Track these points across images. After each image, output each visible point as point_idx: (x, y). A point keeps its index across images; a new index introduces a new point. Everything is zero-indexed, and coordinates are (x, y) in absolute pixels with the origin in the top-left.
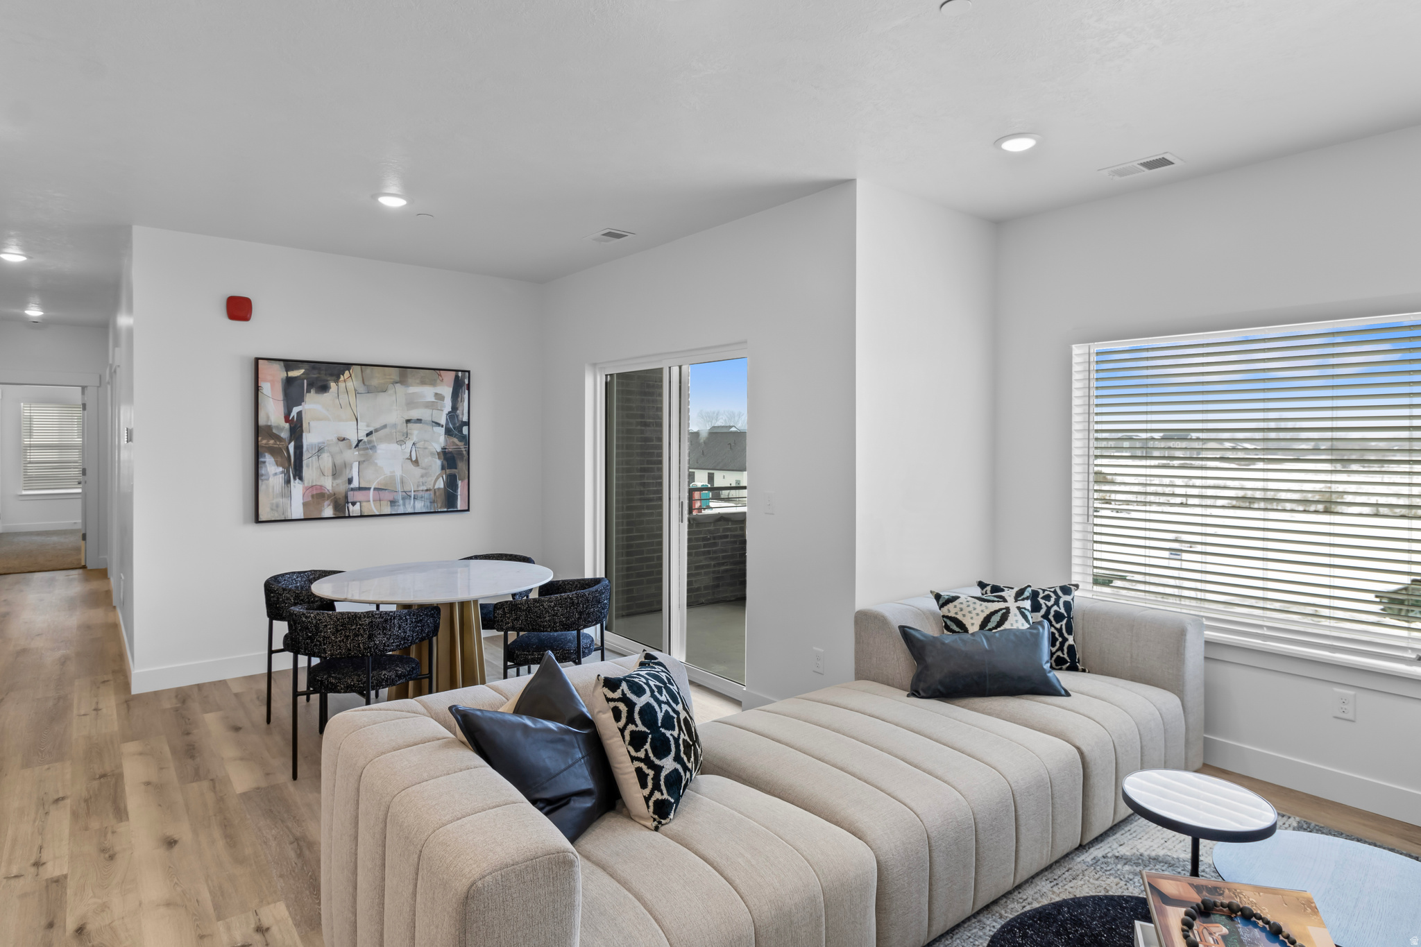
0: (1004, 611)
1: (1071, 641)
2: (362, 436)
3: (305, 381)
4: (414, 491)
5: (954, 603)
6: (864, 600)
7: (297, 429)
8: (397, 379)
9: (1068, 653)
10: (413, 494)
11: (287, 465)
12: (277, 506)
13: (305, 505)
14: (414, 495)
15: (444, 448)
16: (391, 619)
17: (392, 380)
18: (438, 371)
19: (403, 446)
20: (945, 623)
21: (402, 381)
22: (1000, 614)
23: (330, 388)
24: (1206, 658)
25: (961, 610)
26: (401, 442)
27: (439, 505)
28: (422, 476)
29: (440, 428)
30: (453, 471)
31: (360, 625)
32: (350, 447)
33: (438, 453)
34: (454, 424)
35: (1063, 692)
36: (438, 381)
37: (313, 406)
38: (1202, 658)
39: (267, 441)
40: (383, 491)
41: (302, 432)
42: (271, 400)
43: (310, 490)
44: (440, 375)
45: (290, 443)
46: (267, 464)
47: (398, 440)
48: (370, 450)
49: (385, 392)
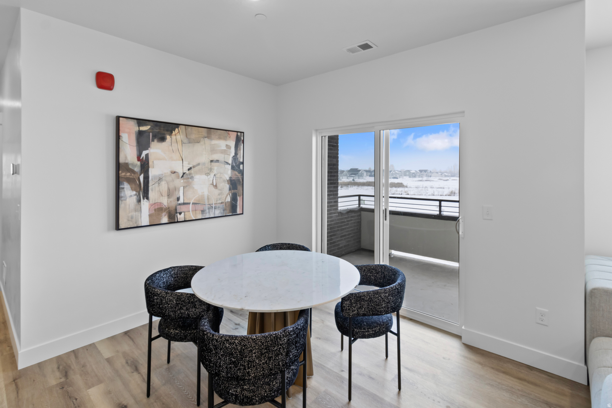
2: (186, 170)
3: (151, 134)
4: (215, 204)
7: (145, 166)
8: (206, 135)
10: (214, 206)
11: (138, 190)
12: (132, 218)
13: (150, 216)
14: (215, 206)
15: (230, 178)
17: (203, 136)
18: (228, 132)
19: (209, 177)
21: (209, 137)
23: (166, 139)
26: (208, 174)
27: (228, 211)
28: (219, 195)
29: (229, 165)
30: (235, 191)
32: (178, 177)
33: (228, 181)
34: (236, 163)
36: (228, 137)
37: (156, 150)
39: (126, 174)
40: (198, 205)
41: (148, 167)
42: (128, 145)
43: (154, 206)
44: (229, 134)
45: (140, 175)
46: (125, 189)
47: (206, 173)
48: (190, 179)
49: (199, 143)
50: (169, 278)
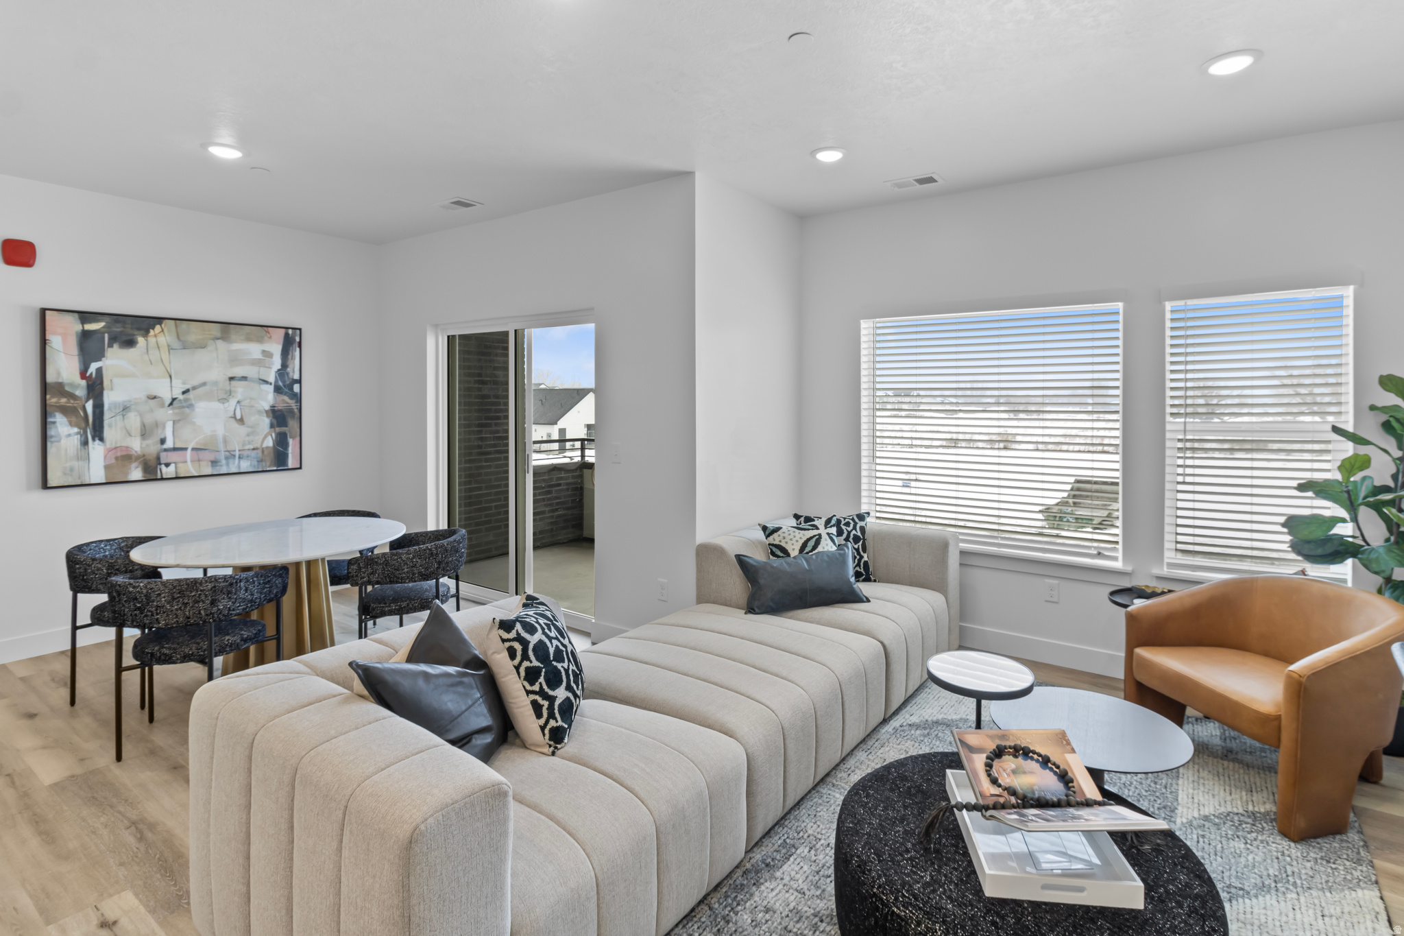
0: (817, 537)
1: (865, 558)
2: (177, 393)
3: (106, 335)
4: (239, 450)
5: (779, 533)
6: (703, 535)
7: (95, 387)
8: (219, 335)
9: (864, 568)
10: (237, 454)
11: (83, 425)
12: (72, 470)
13: (107, 467)
14: (239, 455)
15: (273, 407)
16: (236, 582)
17: (212, 336)
18: (265, 328)
19: (226, 405)
20: (771, 550)
21: (224, 337)
22: (814, 539)
23: (137, 343)
24: (961, 564)
25: (784, 538)
26: (223, 400)
27: (268, 464)
28: (248, 435)
29: (269, 386)
30: (283, 429)
31: (201, 591)
32: (162, 405)
33: (267, 412)
34: (284, 382)
35: (865, 599)
36: (266, 338)
37: (114, 361)
38: (958, 564)
39: (59, 399)
40: (203, 451)
41: (102, 389)
42: (63, 354)
43: (113, 451)
44: (268, 332)
45: (87, 401)
46: (58, 424)
47: (220, 398)
48: (187, 409)
49: (204, 348)
50: (115, 552)
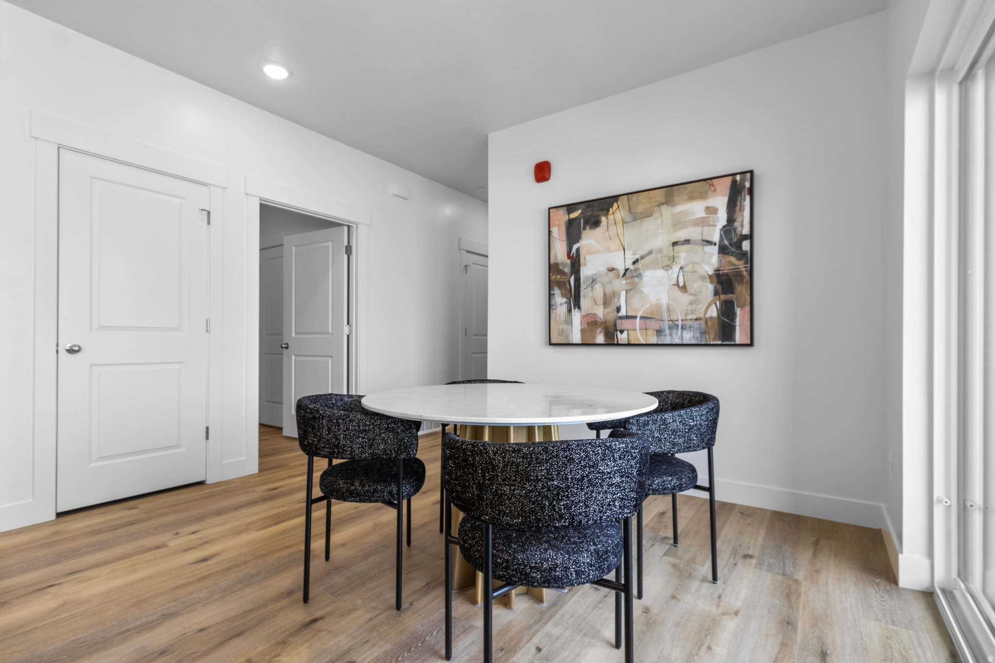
2: (629, 264)
3: (582, 220)
4: (682, 320)
7: (576, 263)
8: (663, 200)
10: (680, 323)
11: (569, 296)
12: (563, 331)
13: (582, 331)
14: (682, 325)
15: (717, 270)
17: (658, 203)
18: (709, 181)
19: (670, 272)
21: (669, 201)
23: (601, 222)
26: (667, 267)
27: (712, 337)
28: (691, 304)
29: (713, 247)
30: (729, 296)
32: (618, 277)
33: (710, 277)
34: (730, 240)
36: (710, 192)
37: (589, 240)
39: (556, 276)
40: (649, 320)
41: (579, 266)
42: (558, 241)
43: (586, 318)
44: (713, 185)
45: (571, 277)
46: (556, 296)
47: (664, 265)
48: (636, 278)
49: (650, 216)
